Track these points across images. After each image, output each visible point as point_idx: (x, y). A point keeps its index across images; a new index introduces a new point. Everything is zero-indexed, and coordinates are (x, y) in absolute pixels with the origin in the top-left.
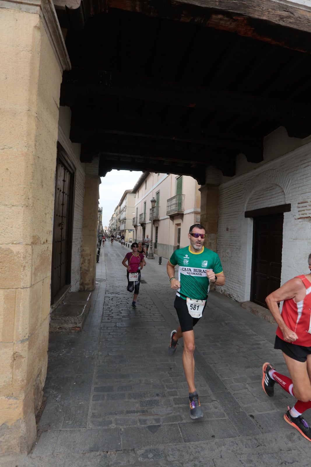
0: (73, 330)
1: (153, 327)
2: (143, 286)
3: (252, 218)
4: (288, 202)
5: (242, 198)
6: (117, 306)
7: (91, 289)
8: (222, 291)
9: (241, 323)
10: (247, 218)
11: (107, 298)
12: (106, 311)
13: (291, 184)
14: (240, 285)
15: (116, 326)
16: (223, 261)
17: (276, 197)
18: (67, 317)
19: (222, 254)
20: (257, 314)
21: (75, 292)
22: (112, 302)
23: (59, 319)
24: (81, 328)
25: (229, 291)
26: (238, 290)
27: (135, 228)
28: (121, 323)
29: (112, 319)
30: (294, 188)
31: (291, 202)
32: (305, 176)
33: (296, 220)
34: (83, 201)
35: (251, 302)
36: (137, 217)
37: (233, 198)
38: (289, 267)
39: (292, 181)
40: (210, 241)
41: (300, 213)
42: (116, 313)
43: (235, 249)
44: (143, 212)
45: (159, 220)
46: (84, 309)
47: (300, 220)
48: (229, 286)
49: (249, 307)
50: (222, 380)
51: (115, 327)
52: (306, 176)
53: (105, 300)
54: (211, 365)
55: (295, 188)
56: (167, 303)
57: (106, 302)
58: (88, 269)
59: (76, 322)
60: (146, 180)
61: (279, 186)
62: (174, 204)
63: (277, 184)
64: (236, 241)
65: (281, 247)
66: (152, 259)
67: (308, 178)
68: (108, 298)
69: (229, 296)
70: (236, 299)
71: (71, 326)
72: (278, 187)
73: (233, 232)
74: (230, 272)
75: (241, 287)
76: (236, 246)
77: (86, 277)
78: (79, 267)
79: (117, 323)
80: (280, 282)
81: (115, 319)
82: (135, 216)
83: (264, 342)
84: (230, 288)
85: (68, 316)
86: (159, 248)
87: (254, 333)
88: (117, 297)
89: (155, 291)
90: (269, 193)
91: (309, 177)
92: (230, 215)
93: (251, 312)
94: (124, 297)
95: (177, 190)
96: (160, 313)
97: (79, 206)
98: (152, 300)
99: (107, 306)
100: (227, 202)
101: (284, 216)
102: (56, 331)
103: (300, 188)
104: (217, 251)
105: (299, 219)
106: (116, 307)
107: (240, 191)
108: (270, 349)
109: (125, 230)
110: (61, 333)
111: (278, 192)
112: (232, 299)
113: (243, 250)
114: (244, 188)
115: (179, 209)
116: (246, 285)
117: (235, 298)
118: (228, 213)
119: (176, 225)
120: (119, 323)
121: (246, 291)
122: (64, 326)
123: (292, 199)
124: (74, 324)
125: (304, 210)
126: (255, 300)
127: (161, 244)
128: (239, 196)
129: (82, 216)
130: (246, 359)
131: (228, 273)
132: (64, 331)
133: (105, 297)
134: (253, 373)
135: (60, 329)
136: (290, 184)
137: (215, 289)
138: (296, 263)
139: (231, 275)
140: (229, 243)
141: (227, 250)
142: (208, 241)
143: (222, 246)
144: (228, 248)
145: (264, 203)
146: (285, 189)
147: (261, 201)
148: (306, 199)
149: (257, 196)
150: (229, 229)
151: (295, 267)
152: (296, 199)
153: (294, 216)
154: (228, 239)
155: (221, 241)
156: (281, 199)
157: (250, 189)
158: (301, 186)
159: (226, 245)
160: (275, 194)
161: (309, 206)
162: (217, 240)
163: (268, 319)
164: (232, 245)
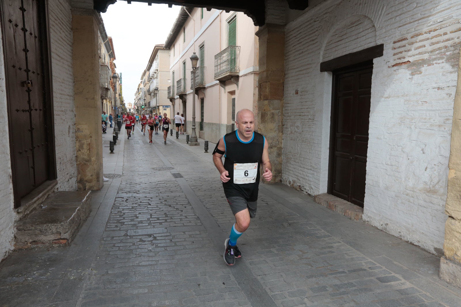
0: (56, 243)
1: (183, 233)
2: (177, 182)
3: (330, 72)
4: (379, 43)
5: (316, 42)
6: (132, 208)
7: (95, 188)
8: (290, 183)
9: (311, 222)
10: (323, 73)
11: (119, 199)
12: (115, 216)
13: (386, 13)
14: (313, 172)
15: (126, 235)
16: (292, 140)
17: (364, 37)
18: (45, 225)
19: (289, 129)
20: (335, 210)
21: (65, 191)
22: (125, 204)
23: (31, 228)
24: (70, 241)
25: (299, 182)
26: (311, 179)
27: (172, 102)
28: (135, 230)
29: (122, 226)
30: (389, 19)
31: (384, 41)
33: (390, 69)
34: (70, 50)
35: (329, 195)
36: (173, 86)
37: (304, 44)
38: (378, 138)
39: (386, 8)
40: (273, 111)
41: (396, 57)
42: (130, 218)
43: (307, 120)
44: (182, 77)
45: (204, 88)
46: (75, 213)
47: (395, 68)
49: (325, 201)
50: (272, 296)
51: (124, 236)
53: (115, 202)
54: (259, 278)
55: (391, 19)
56: (208, 202)
57: (116, 204)
58: (88, 158)
59: (60, 232)
60: (183, 27)
61: (369, 19)
62: (225, 62)
63: (366, 15)
64: (308, 108)
65: (369, 111)
66: (196, 145)
68: (121, 199)
69: (300, 189)
70: (309, 192)
71: (52, 237)
72: (367, 19)
73: (305, 95)
75: (316, 174)
76: (308, 116)
77: (86, 171)
78: (74, 156)
79: (129, 231)
80: (366, 161)
81: (126, 226)
82: (171, 85)
83: (340, 244)
84: (300, 177)
85: (45, 223)
86: (206, 128)
87: (327, 234)
88: (135, 197)
89: (192, 187)
90: (354, 30)
92: (301, 71)
93: (327, 207)
94: (146, 197)
95: (229, 40)
96: (195, 215)
97: (62, 58)
98: (186, 198)
99: (117, 210)
100: (296, 51)
101: (373, 64)
102: (26, 247)
103: (398, 18)
104: (283, 125)
105: (393, 66)
106: (130, 210)
108: (346, 252)
109: (158, 106)
110: (36, 249)
111: (367, 27)
112: (304, 193)
113: (317, 121)
114: (319, 27)
115: (232, 69)
116: (321, 171)
117: (307, 191)
118: (298, 68)
119: (229, 94)
120: (132, 230)
121: (321, 180)
122: (40, 238)
124: (56, 235)
125: (401, 52)
126: (334, 191)
127: (209, 124)
128: (313, 40)
129: (70, 75)
130: (310, 267)
131: (299, 155)
132: (40, 246)
133: (116, 198)
134: (317, 283)
135: (34, 243)
136: (384, 14)
137: (281, 181)
138: (387, 133)
139: (302, 159)
140: (299, 112)
141: (296, 122)
142: (270, 111)
143: (289, 117)
144: (297, 119)
145: (346, 47)
146: (377, 22)
147: (343, 44)
148: (405, 34)
149: (338, 37)
150: (299, 91)
151: (386, 139)
152: (391, 36)
153: (387, 62)
154: (298, 106)
155: (289, 110)
156: (370, 38)
157: (328, 27)
158: (399, 14)
159: (295, 116)
160: (363, 31)
161: (409, 46)
162: (283, 109)
163: (349, 215)
164: (303, 115)
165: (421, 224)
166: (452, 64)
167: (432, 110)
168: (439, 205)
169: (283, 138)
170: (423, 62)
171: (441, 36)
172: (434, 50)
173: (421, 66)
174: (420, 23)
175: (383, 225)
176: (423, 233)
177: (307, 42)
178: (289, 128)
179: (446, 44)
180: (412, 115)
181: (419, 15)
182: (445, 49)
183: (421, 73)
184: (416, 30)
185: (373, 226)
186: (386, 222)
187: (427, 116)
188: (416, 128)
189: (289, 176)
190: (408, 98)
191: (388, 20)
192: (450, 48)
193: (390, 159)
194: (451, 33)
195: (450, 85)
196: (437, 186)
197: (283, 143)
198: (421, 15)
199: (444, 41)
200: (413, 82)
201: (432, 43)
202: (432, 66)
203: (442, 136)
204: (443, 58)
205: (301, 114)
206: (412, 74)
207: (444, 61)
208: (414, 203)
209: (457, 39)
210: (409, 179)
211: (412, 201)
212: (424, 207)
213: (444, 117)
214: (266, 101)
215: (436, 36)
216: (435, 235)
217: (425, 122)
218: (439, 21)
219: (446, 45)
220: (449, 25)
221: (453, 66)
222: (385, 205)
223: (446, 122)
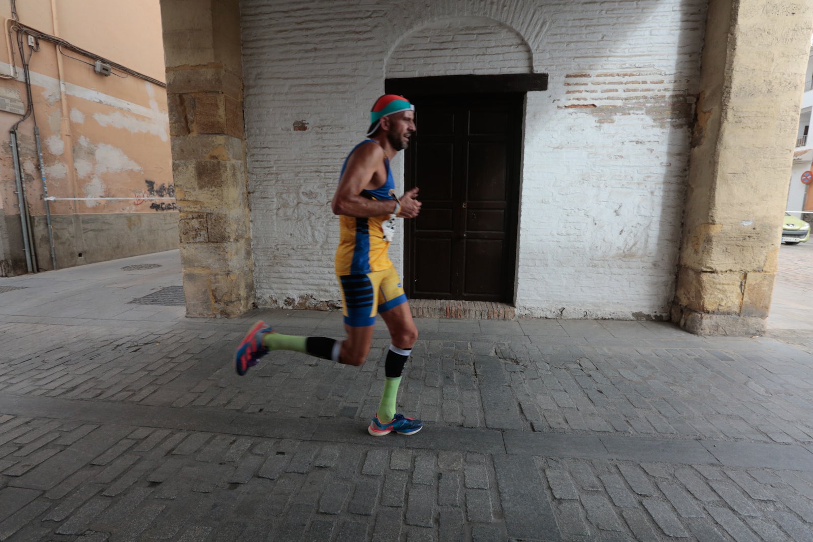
5: (370, 39)
8: (289, 301)
13: (549, 32)
16: (288, 219)
17: (501, 55)
19: (275, 200)
20: (463, 317)
25: (327, 294)
30: (557, 42)
31: (549, 70)
32: (584, 23)
33: (561, 111)
37: (321, 34)
39: (550, 26)
40: (234, 162)
41: (572, 96)
47: (571, 110)
48: (327, 282)
52: (588, 24)
55: (559, 42)
61: (511, 30)
63: (508, 23)
67: (592, 28)
73: (332, 133)
74: (326, 242)
90: (475, 40)
91: (595, 25)
92: (313, 85)
93: (441, 318)
100: (292, 44)
101: (526, 99)
103: (572, 45)
104: (249, 193)
105: (567, 107)
107: (362, 18)
111: (507, 43)
114: (374, 12)
118: (302, 78)
123: (551, 65)
125: (580, 92)
128: (356, 32)
131: (318, 246)
136: (547, 31)
137: (255, 304)
138: (560, 194)
140: (313, 166)
141: (301, 185)
142: (230, 160)
143: (273, 176)
144: (306, 179)
145: (458, 63)
146: (533, 40)
147: (446, 56)
148: (585, 69)
149: (430, 42)
150: (308, 123)
151: (558, 202)
152: (563, 66)
153: (555, 100)
154: (307, 153)
155: (270, 161)
156: (515, 60)
157: (405, 18)
158: (574, 41)
159: (299, 173)
160: (498, 46)
161: (592, 85)
162: (246, 159)
163: (499, 316)
164: (331, 171)
165: (616, 294)
166: (654, 117)
167: (629, 166)
168: (639, 268)
169: (251, 219)
170: (615, 110)
171: (639, 83)
172: (630, 97)
173: (612, 114)
174: (610, 61)
175: (556, 312)
176: (618, 303)
177: (334, 33)
178: (273, 198)
179: (645, 93)
180: (600, 171)
181: (608, 50)
182: (644, 100)
183: (612, 121)
184: (605, 69)
185: (538, 318)
186: (560, 307)
187: (621, 172)
188: (606, 187)
189: (287, 289)
190: (594, 150)
191: (554, 43)
192: (649, 99)
193: (565, 228)
194: (651, 83)
195: (652, 140)
196: (634, 249)
197: (251, 230)
198: (610, 51)
199: (643, 90)
200: (602, 131)
201: (627, 89)
202: (627, 116)
203: (642, 194)
204: (642, 109)
205: (323, 169)
206: (600, 121)
207: (644, 113)
208: (605, 274)
209: (658, 91)
210: (596, 247)
211: (602, 272)
212: (620, 274)
213: (644, 174)
214: (218, 137)
215: (633, 82)
216: (633, 300)
217: (620, 180)
218: (637, 66)
219: (646, 95)
220: (650, 74)
221: (655, 120)
222: (559, 286)
223: (647, 180)
